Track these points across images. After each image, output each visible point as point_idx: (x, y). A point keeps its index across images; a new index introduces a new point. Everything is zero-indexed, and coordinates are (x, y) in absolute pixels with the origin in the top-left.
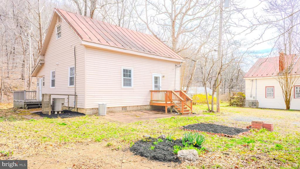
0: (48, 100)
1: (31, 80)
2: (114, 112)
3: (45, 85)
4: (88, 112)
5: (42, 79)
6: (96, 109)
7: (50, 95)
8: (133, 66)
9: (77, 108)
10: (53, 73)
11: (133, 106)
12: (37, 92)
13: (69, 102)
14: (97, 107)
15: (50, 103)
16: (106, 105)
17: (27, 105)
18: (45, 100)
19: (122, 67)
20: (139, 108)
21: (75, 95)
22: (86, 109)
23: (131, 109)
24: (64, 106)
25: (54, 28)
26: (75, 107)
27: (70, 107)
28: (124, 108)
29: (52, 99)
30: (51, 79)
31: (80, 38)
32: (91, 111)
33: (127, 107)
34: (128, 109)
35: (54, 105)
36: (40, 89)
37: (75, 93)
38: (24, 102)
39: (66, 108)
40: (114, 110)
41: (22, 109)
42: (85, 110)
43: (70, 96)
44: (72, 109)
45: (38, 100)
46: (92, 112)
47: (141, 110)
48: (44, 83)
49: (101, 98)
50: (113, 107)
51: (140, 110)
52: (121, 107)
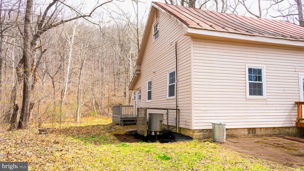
0: (143, 116)
1: (131, 96)
2: (236, 137)
3: (141, 99)
4: (197, 135)
5: (138, 92)
6: (209, 131)
7: (146, 109)
8: (264, 63)
9: (180, 128)
10: (150, 83)
11: (267, 128)
12: (134, 106)
13: (169, 119)
14: (211, 128)
15: (145, 120)
16: (225, 125)
17: (124, 121)
18: (140, 116)
19: (246, 66)
20: (277, 132)
21: (177, 109)
22: (194, 131)
23: (263, 132)
24: (162, 123)
25: (151, 28)
26: (176, 126)
27: (169, 126)
28: (252, 131)
29: (148, 115)
30: (147, 91)
31: (185, 26)
32: (200, 133)
33: (257, 130)
34: (258, 132)
35: (150, 123)
36: (137, 103)
37: (177, 106)
38: (121, 118)
39: (165, 126)
40: (235, 132)
41: (118, 126)
42: (192, 132)
43: (169, 111)
44: (172, 129)
45: (135, 115)
46: (203, 135)
47: (281, 134)
48: (140, 95)
49: (215, 115)
50: (234, 129)
51: (279, 134)
52: (247, 128)
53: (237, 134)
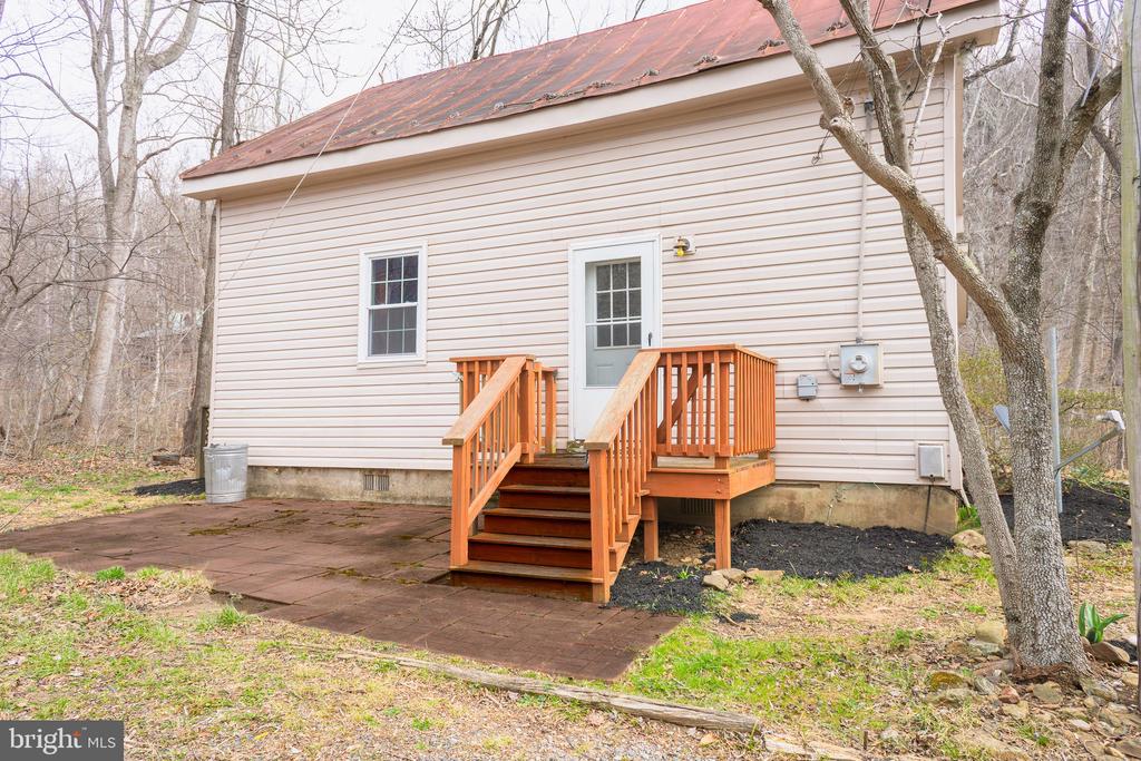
19: (362, 253)
23: (415, 487)
28: (377, 480)
34: (397, 486)
40: (321, 479)
52: (360, 469)
53: (328, 486)
